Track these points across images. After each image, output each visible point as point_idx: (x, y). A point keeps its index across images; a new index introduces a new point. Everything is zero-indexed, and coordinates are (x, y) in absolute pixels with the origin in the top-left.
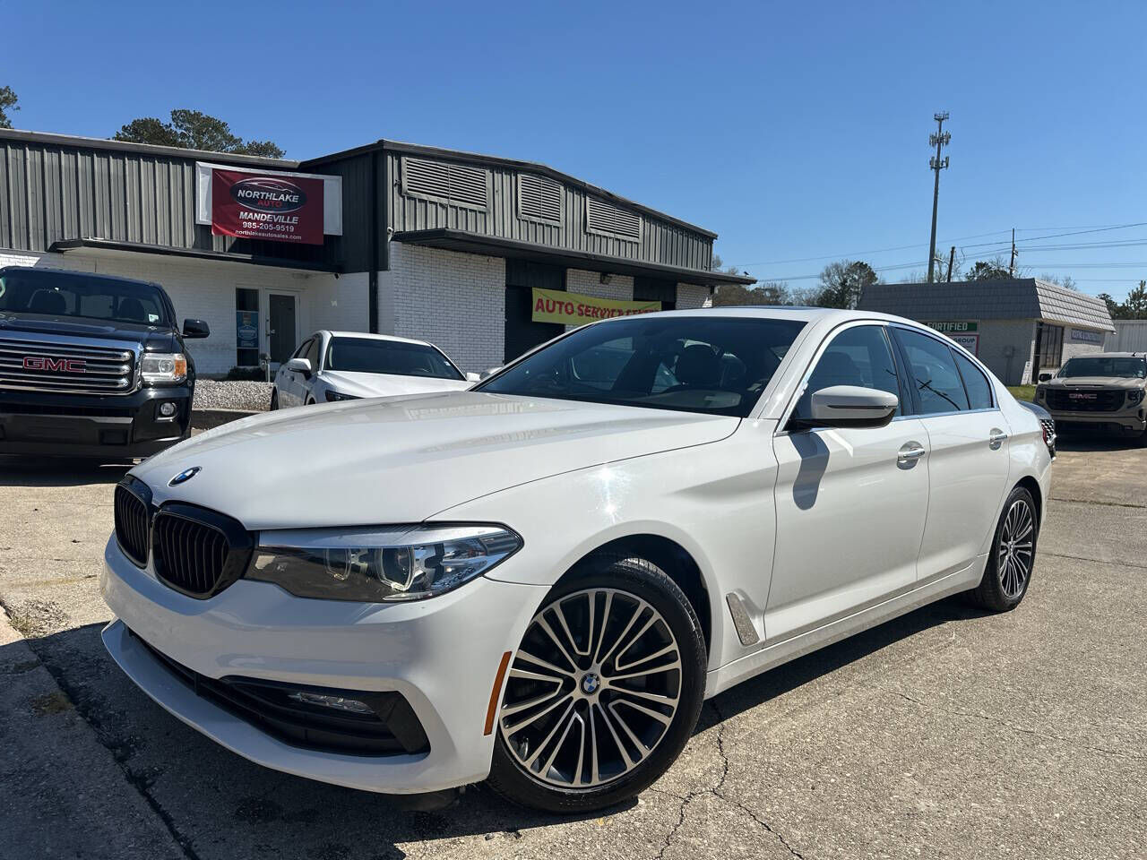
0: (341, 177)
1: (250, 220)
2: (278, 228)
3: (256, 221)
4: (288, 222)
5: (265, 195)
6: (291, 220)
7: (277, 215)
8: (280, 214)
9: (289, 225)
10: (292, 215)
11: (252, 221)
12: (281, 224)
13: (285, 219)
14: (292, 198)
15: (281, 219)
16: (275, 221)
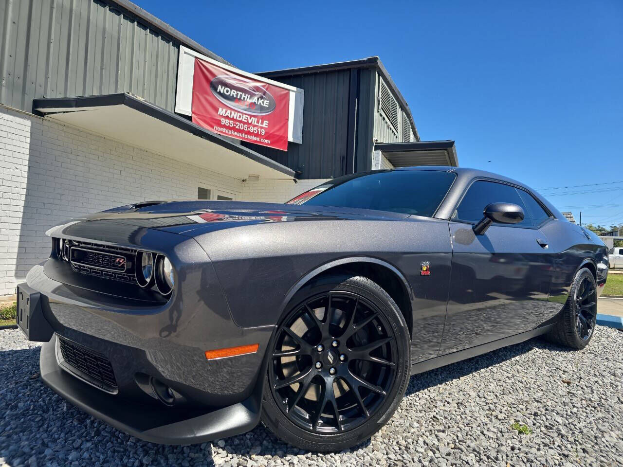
0: (303, 90)
1: (227, 117)
2: (252, 129)
3: (233, 119)
4: (260, 125)
5: (241, 95)
6: (262, 123)
7: (251, 116)
8: (255, 116)
9: (262, 128)
10: (263, 118)
11: (230, 119)
12: (254, 126)
13: (258, 122)
14: (263, 102)
15: (254, 121)
16: (250, 122)
